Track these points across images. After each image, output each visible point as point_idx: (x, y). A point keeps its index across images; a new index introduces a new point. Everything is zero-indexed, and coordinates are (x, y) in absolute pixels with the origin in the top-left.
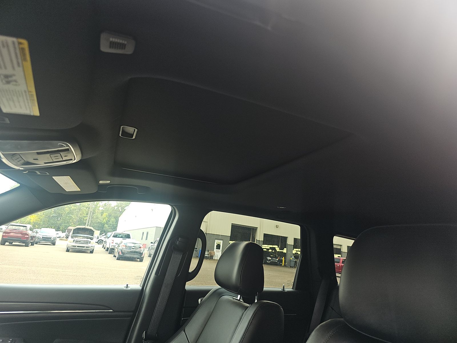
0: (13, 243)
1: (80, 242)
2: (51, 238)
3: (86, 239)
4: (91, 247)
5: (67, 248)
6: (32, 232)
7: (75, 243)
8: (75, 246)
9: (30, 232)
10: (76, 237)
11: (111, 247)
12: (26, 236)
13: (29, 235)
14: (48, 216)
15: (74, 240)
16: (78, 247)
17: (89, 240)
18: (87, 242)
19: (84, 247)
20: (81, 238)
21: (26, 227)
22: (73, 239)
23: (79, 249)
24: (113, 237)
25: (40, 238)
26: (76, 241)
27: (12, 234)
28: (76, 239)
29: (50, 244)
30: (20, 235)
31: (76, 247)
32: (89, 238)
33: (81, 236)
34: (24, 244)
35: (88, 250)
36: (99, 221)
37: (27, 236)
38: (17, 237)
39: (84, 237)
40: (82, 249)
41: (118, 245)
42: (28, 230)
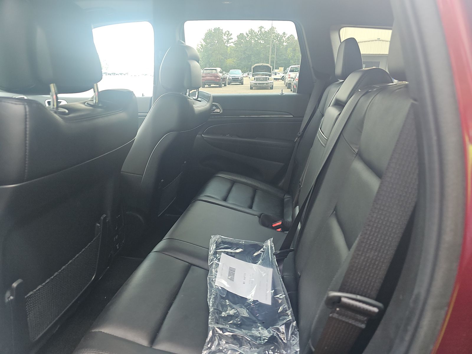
0: (212, 85)
1: (260, 79)
2: (239, 78)
3: (264, 77)
4: (270, 84)
5: (251, 86)
6: (222, 74)
7: (256, 81)
8: (256, 84)
9: (221, 75)
10: (256, 75)
11: (288, 82)
12: (217, 78)
13: (220, 77)
14: (239, 59)
15: (255, 78)
16: (259, 84)
17: (268, 77)
18: (266, 79)
19: (264, 84)
20: (260, 76)
21: (216, 70)
22: (253, 78)
23: (260, 86)
24: (290, 72)
25: (230, 79)
26: (256, 79)
27: (208, 78)
28: (256, 77)
29: (239, 84)
30: (213, 78)
31: (258, 85)
32: (267, 75)
33: (260, 74)
34: (218, 86)
35: (268, 86)
36: (284, 57)
37: (219, 78)
38: (212, 80)
39: (263, 75)
40: (263, 86)
41: (293, 79)
42: (218, 72)
